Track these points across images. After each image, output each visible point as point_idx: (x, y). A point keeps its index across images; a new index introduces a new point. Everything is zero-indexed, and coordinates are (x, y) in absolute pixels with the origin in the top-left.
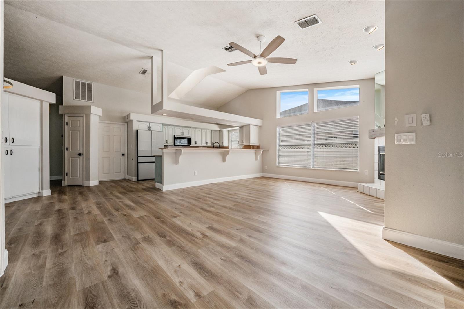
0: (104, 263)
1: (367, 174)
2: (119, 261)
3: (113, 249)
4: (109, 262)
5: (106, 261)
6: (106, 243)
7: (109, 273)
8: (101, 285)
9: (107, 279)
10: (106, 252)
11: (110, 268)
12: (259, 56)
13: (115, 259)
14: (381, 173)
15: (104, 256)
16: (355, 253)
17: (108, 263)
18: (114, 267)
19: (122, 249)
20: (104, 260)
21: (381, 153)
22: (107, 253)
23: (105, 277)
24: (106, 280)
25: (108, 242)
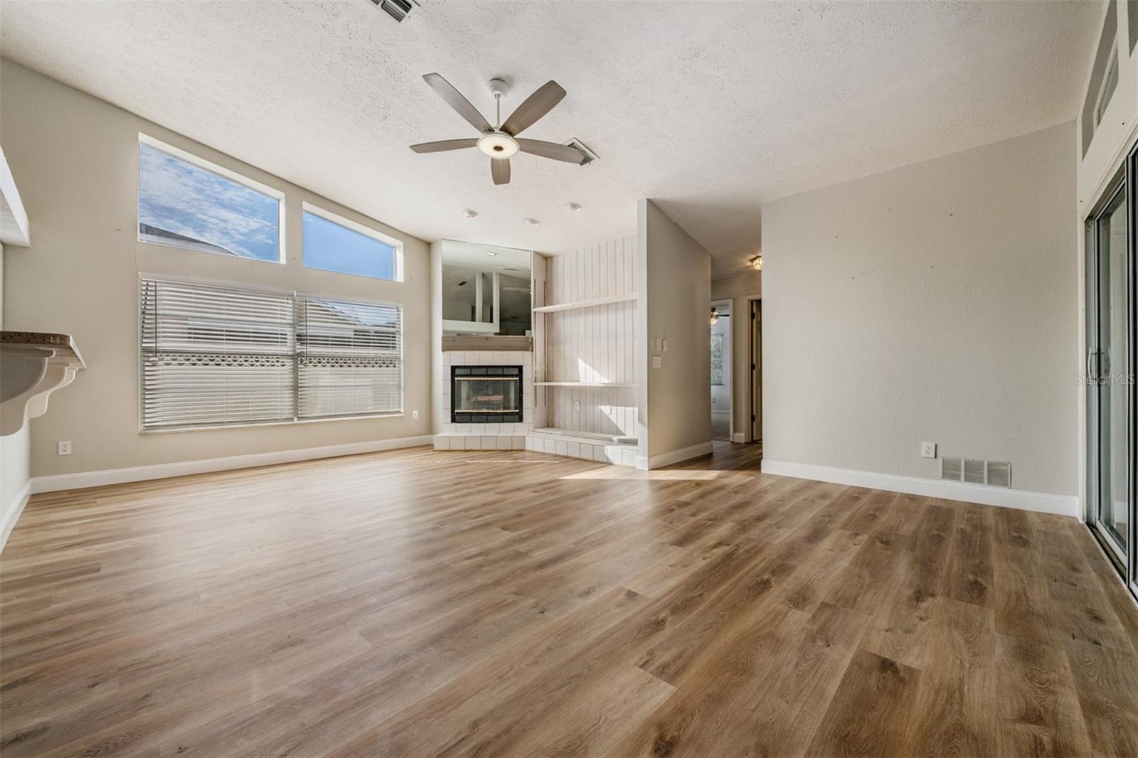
0: (927, 618)
1: (416, 418)
2: (898, 603)
3: (887, 631)
4: (916, 614)
5: (921, 619)
6: (887, 657)
7: (930, 599)
8: (953, 595)
9: (939, 596)
10: (909, 635)
11: (924, 605)
12: (497, 131)
13: (903, 611)
14: (456, 411)
15: (919, 629)
16: (686, 484)
17: (921, 613)
18: (915, 602)
19: (870, 617)
20: (924, 624)
21: (456, 379)
22: (908, 631)
23: (939, 600)
24: (942, 595)
25: (883, 655)
